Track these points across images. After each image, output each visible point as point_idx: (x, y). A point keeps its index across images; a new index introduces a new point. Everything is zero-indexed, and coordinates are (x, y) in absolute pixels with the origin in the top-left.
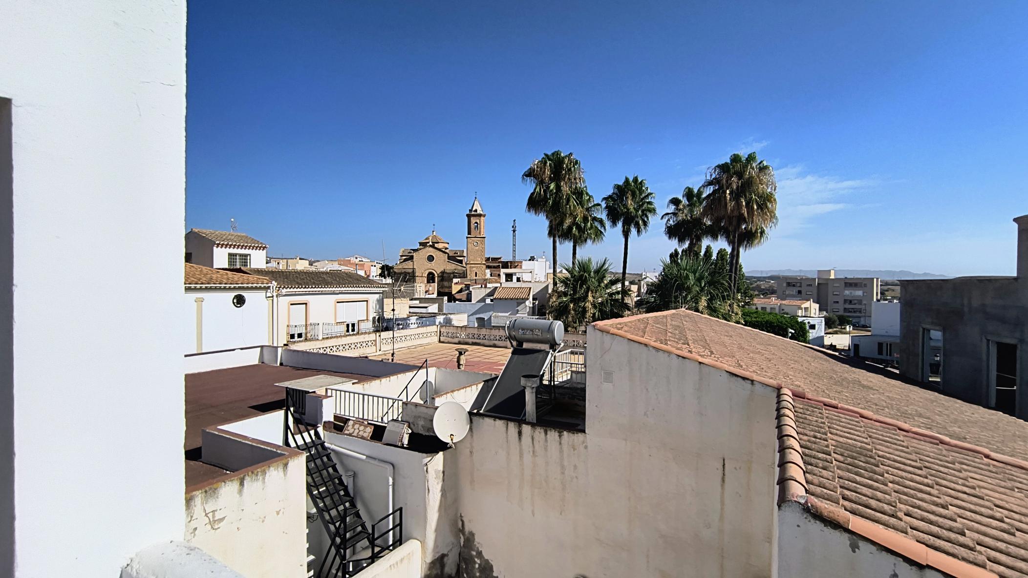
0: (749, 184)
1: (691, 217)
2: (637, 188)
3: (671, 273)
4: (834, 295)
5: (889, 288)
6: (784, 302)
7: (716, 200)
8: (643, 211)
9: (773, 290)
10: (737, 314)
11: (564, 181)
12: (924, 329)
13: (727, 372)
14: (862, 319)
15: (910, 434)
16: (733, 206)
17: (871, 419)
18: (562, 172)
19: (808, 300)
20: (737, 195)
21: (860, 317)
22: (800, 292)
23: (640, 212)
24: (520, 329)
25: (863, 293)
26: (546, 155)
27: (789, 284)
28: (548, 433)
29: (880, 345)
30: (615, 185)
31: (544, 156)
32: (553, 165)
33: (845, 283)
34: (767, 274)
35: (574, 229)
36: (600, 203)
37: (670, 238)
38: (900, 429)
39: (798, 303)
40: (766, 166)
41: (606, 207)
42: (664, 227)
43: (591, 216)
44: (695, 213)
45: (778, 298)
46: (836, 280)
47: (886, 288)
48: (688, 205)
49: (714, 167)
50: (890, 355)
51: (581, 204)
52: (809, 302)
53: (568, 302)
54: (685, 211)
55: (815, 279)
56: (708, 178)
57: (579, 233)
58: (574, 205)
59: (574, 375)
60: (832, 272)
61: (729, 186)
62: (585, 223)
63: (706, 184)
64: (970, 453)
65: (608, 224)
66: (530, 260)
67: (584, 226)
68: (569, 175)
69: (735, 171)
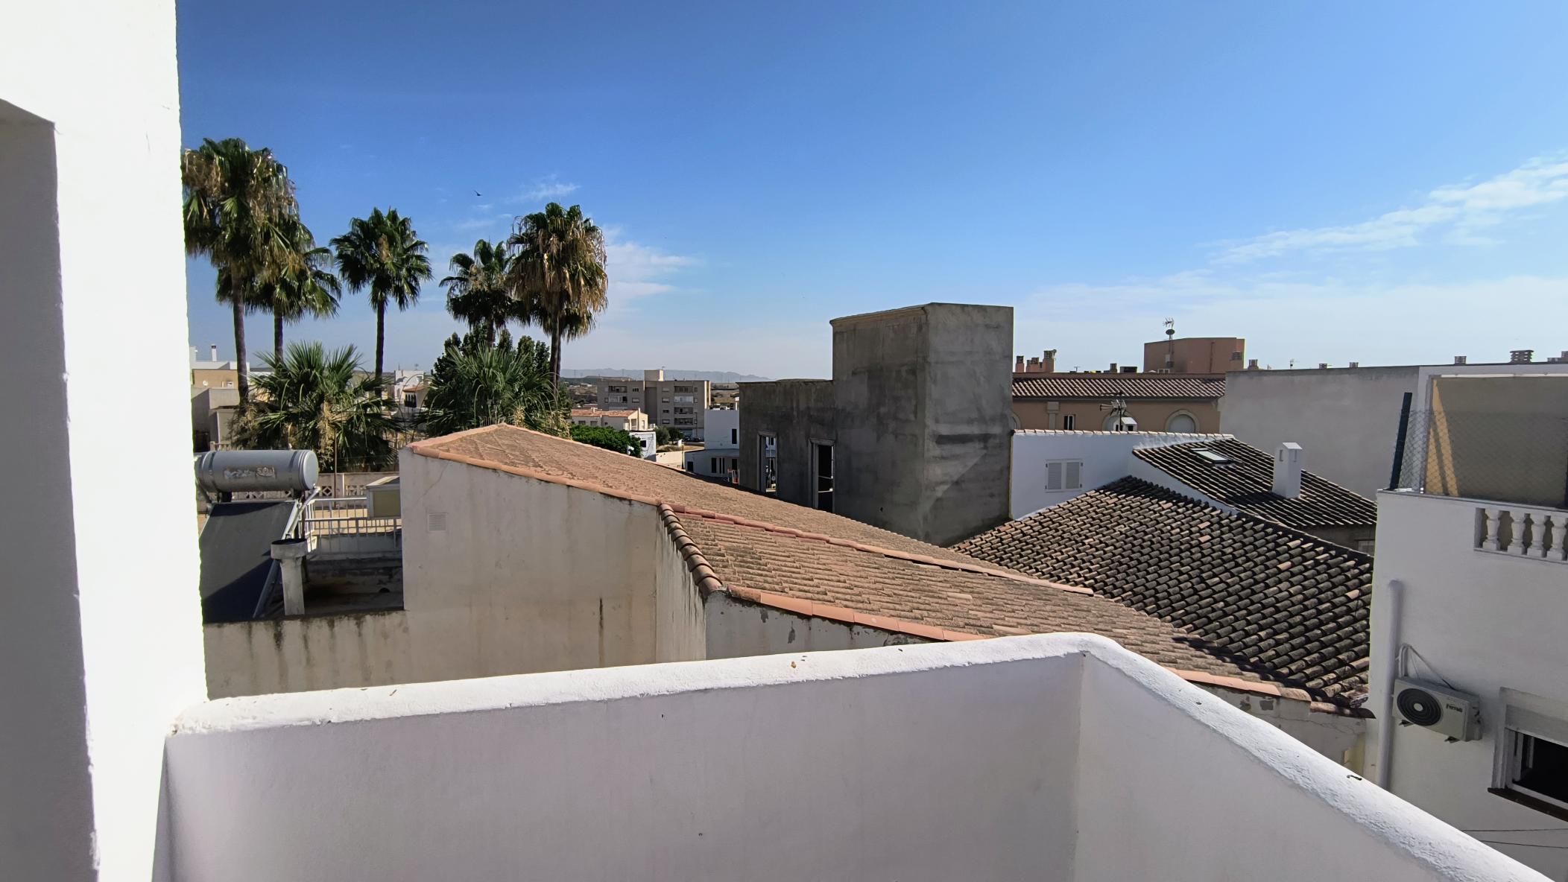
0: (573, 248)
1: (489, 286)
2: (397, 230)
3: (468, 372)
4: (663, 402)
5: (718, 393)
6: (607, 413)
7: (527, 265)
8: (409, 270)
9: (590, 396)
10: (563, 429)
11: (256, 198)
12: (761, 436)
13: (601, 493)
14: (693, 431)
15: (774, 533)
16: (554, 278)
17: (743, 525)
18: (249, 182)
19: (635, 409)
20: (559, 262)
21: (691, 429)
22: (625, 399)
23: (404, 270)
24: (225, 469)
25: (694, 399)
26: (210, 143)
27: (612, 389)
28: (336, 624)
29: (714, 460)
30: (356, 220)
31: (204, 143)
32: (228, 165)
33: (675, 387)
34: (582, 374)
35: (278, 290)
36: (328, 248)
37: (456, 317)
38: (767, 530)
39: (623, 413)
40: (594, 227)
41: (340, 256)
42: (446, 299)
43: (310, 269)
44: (494, 282)
45: (599, 407)
46: (665, 382)
47: (715, 392)
48: (483, 269)
49: (524, 216)
50: (724, 472)
51: (295, 246)
52: (637, 412)
53: (282, 421)
54: (480, 278)
55: (642, 382)
56: (517, 232)
57: (288, 297)
58: (280, 247)
59: (324, 542)
60: (661, 373)
61: (547, 248)
62: (299, 280)
63: (513, 240)
64: (817, 541)
65: (345, 285)
67: (299, 287)
68: (265, 190)
69: (554, 228)
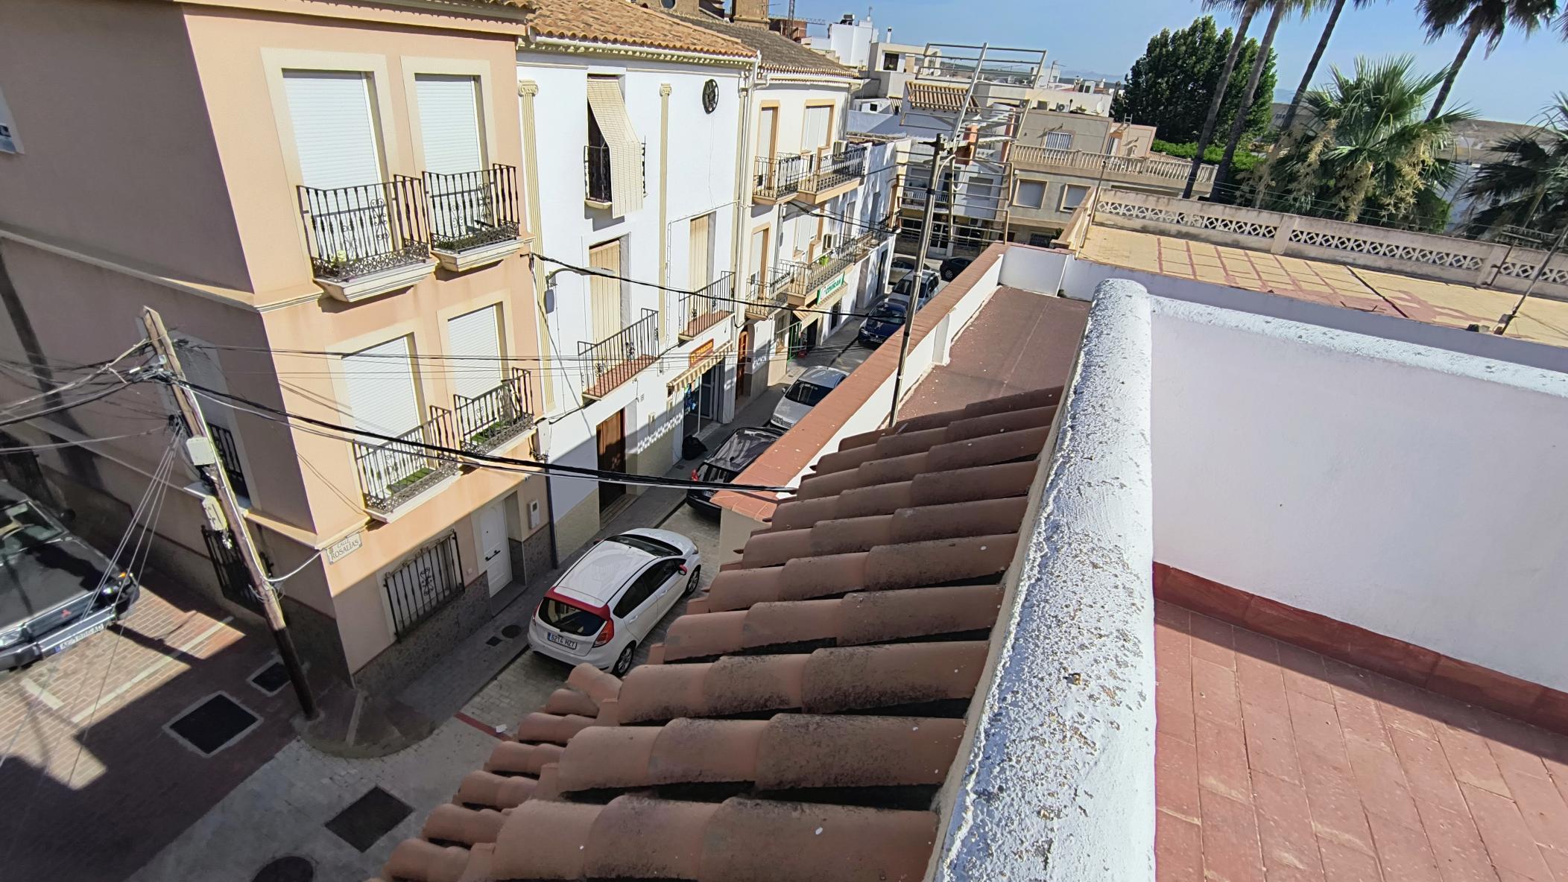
66: (843, 22)
